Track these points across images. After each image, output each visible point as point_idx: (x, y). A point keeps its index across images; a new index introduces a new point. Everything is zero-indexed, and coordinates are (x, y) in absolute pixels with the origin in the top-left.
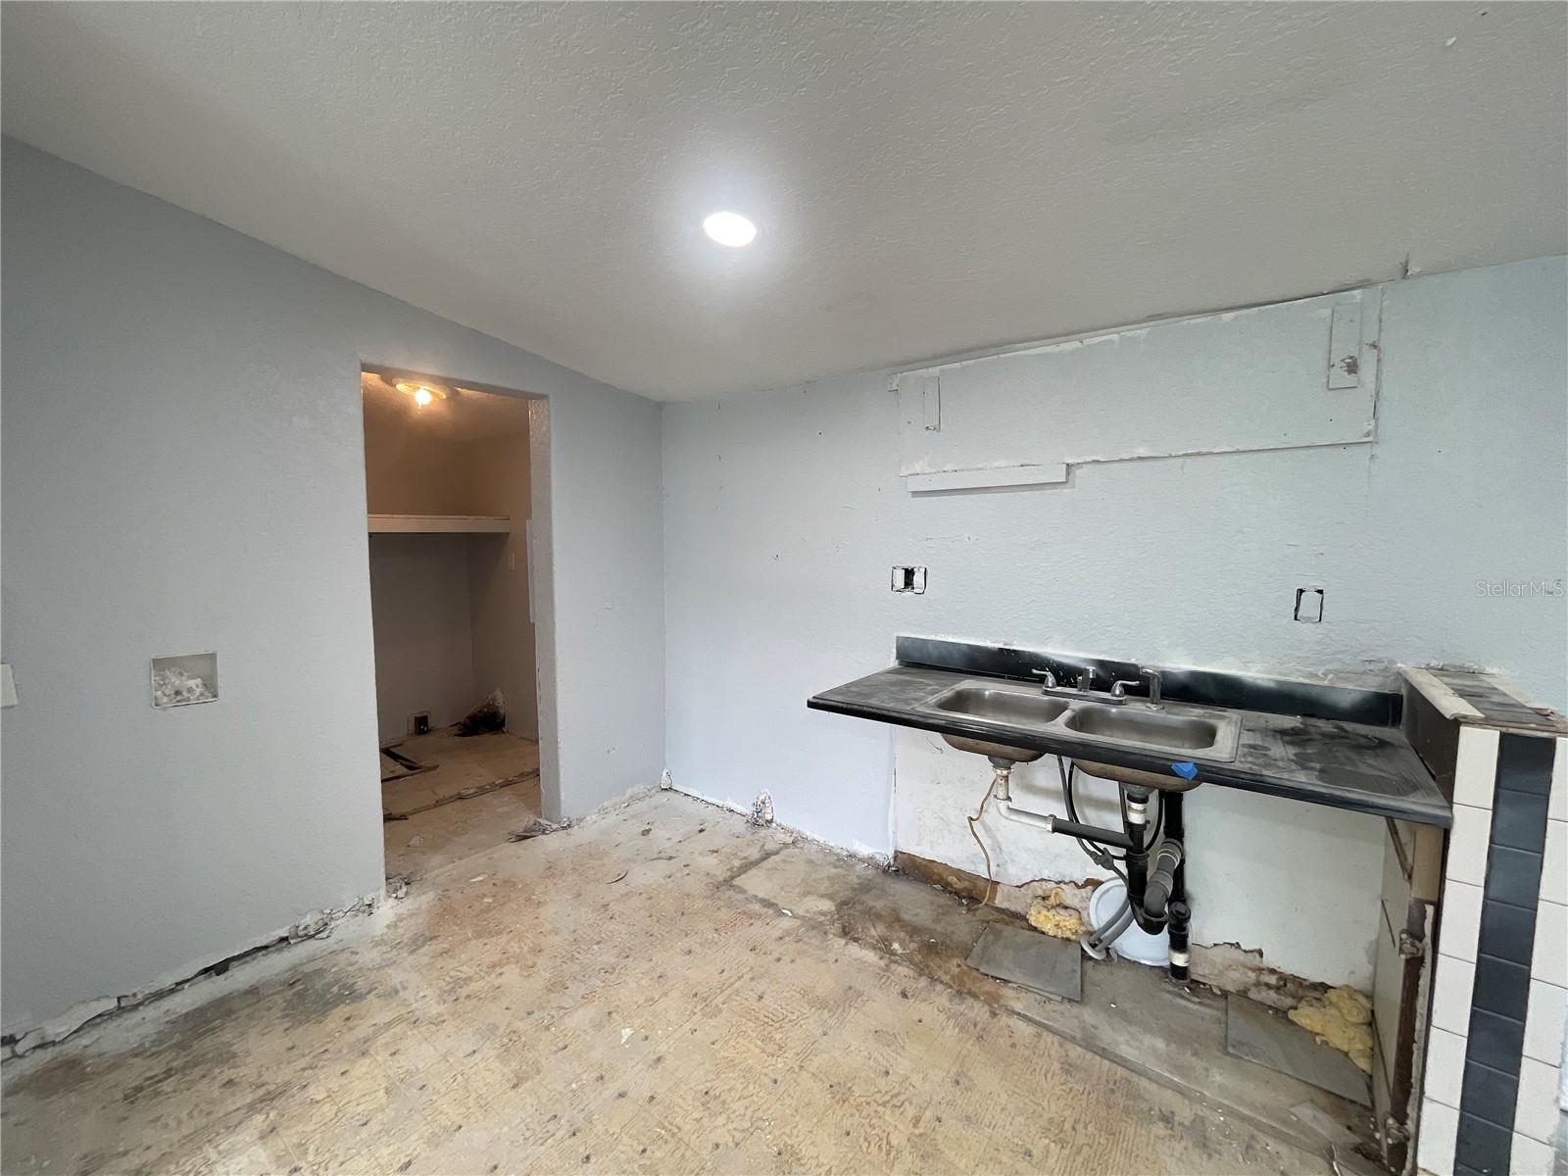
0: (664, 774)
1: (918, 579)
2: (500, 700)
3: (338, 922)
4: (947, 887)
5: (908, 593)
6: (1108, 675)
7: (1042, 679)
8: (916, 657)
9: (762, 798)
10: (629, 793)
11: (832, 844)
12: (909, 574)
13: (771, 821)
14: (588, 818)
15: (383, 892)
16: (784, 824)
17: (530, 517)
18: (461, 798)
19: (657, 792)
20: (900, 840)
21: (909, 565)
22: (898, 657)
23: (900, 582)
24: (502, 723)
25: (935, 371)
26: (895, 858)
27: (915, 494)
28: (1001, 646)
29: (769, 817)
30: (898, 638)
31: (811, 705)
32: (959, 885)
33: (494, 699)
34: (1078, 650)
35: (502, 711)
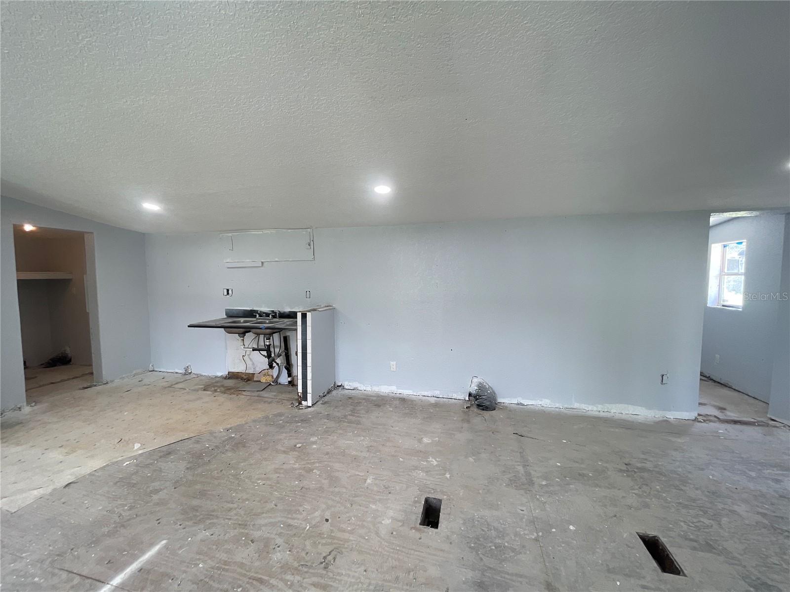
0: (151, 365)
1: (230, 292)
2: (68, 351)
3: (6, 413)
4: (242, 379)
5: (228, 296)
6: (274, 315)
7: (255, 316)
8: (231, 314)
9: (187, 365)
10: (134, 372)
11: (211, 375)
12: (228, 290)
13: (191, 373)
14: (115, 381)
15: (25, 404)
16: (195, 373)
17: (86, 274)
18: (53, 383)
19: (148, 372)
20: (229, 369)
21: (228, 288)
22: (226, 315)
23: (226, 293)
24: (70, 360)
25: (230, 235)
26: (228, 374)
27: (228, 268)
29: (190, 371)
30: (225, 309)
31: (189, 326)
32: (245, 377)
33: (65, 351)
35: (69, 355)
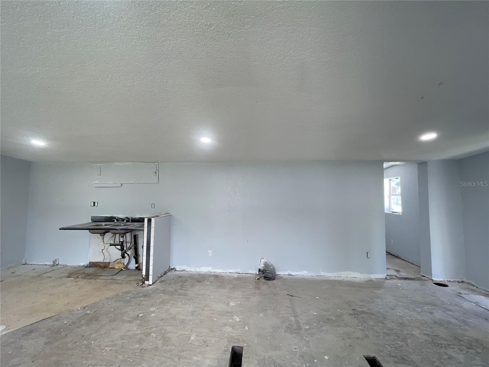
0: (24, 260)
1: (96, 204)
4: (100, 267)
5: (94, 207)
6: (128, 220)
7: (114, 221)
8: (95, 220)
9: (55, 259)
11: (74, 265)
12: (94, 203)
13: (58, 264)
16: (62, 264)
19: (21, 265)
20: (90, 259)
21: (94, 201)
22: (91, 220)
23: (92, 205)
25: (99, 165)
26: (89, 264)
27: (96, 187)
28: (111, 216)
29: (57, 263)
30: (91, 216)
31: (60, 229)
32: (103, 265)
34: (124, 215)
